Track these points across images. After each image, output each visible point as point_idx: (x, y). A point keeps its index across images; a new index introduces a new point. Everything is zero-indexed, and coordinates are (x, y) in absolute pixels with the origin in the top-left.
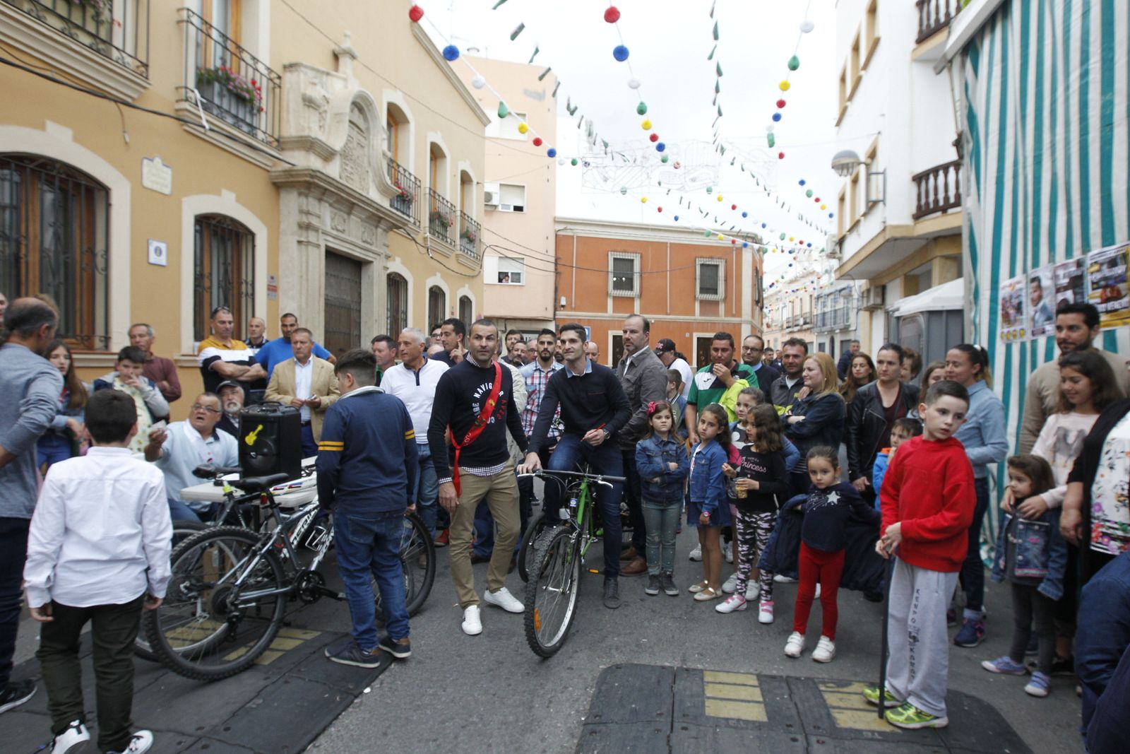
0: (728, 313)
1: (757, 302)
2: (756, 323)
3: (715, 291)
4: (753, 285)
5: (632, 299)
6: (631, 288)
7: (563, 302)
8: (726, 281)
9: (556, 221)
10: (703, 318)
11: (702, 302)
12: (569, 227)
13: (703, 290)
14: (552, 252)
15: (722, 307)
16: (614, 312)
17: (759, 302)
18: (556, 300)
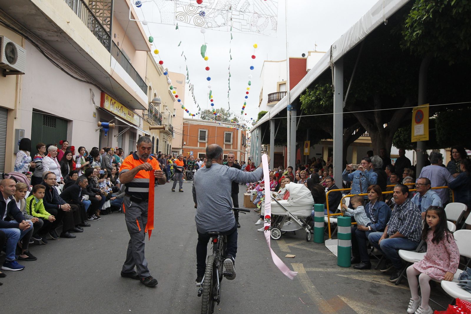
0: (233, 148)
1: (243, 145)
2: (242, 151)
3: (230, 142)
4: (241, 139)
5: (205, 143)
6: (205, 140)
7: (185, 143)
8: (233, 138)
9: (184, 119)
10: (225, 149)
11: (226, 145)
12: (188, 121)
13: (226, 141)
14: (182, 129)
15: (232, 146)
16: (199, 147)
17: (244, 144)
18: (183, 143)
